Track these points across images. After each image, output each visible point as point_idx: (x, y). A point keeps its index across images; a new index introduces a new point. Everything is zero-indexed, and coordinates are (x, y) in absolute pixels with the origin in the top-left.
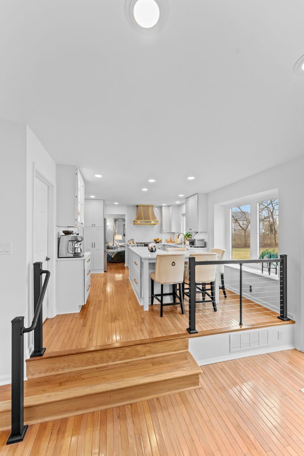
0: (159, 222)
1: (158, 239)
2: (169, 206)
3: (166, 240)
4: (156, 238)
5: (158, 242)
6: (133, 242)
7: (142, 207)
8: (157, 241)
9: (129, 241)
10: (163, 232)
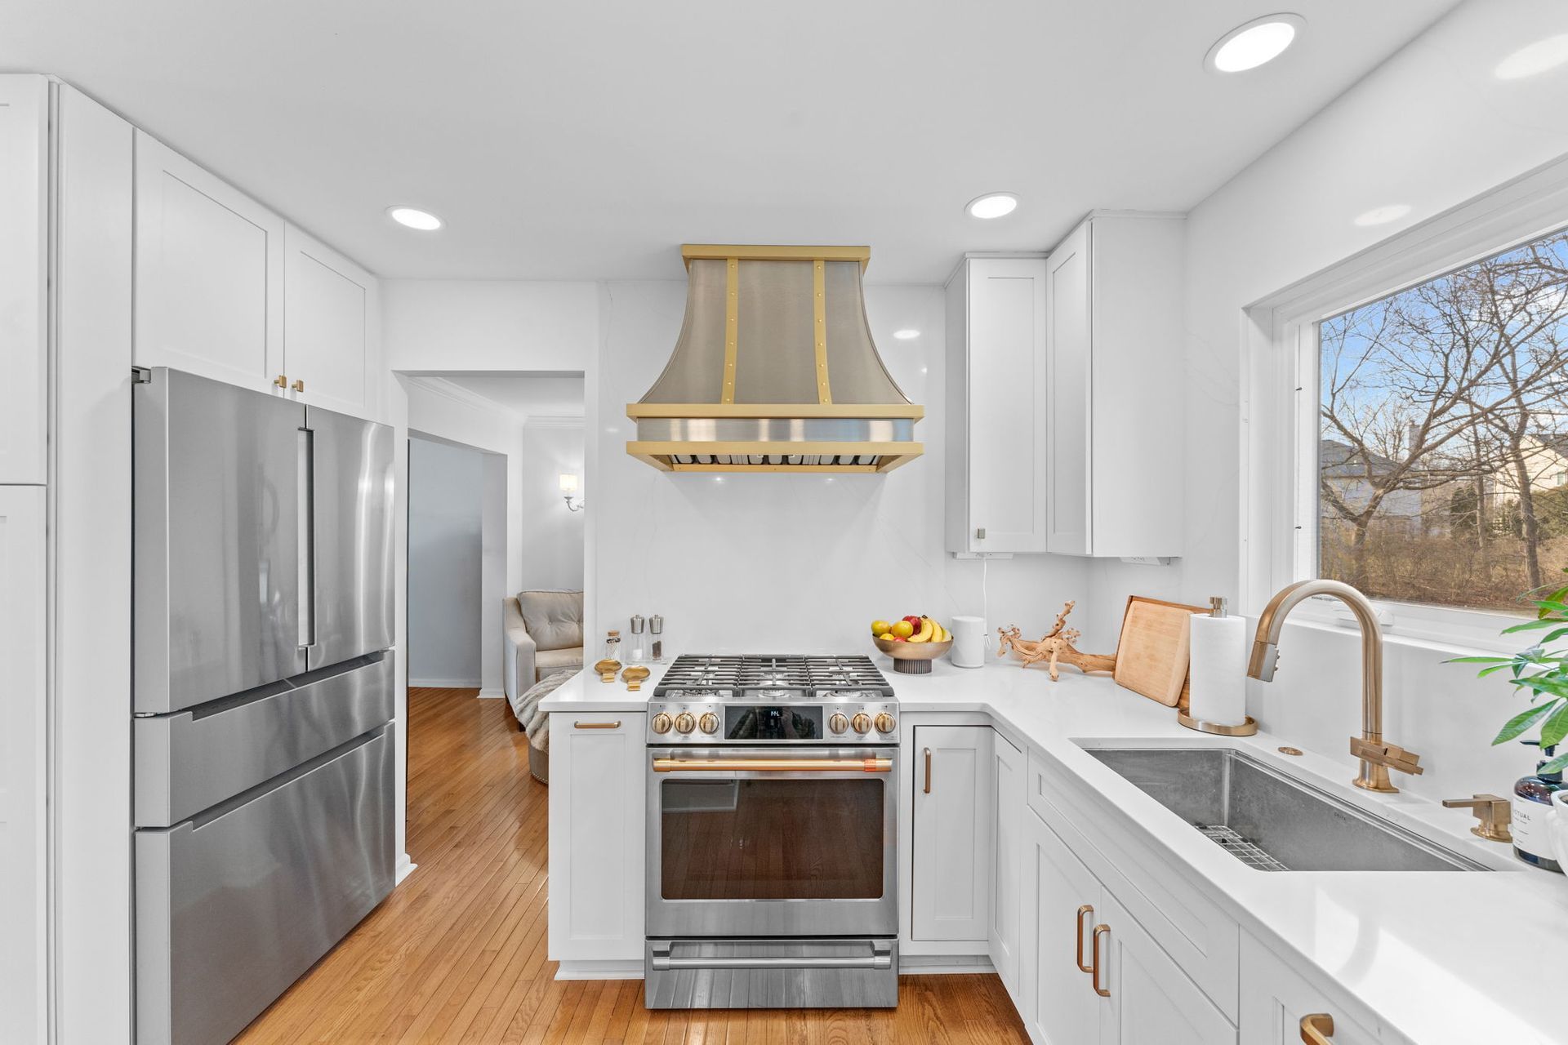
0: (928, 434)
1: (917, 628)
2: (1047, 253)
3: (1010, 637)
4: (894, 618)
5: (920, 666)
6: (657, 649)
7: (733, 268)
8: (906, 652)
9: (613, 638)
10: (975, 546)
